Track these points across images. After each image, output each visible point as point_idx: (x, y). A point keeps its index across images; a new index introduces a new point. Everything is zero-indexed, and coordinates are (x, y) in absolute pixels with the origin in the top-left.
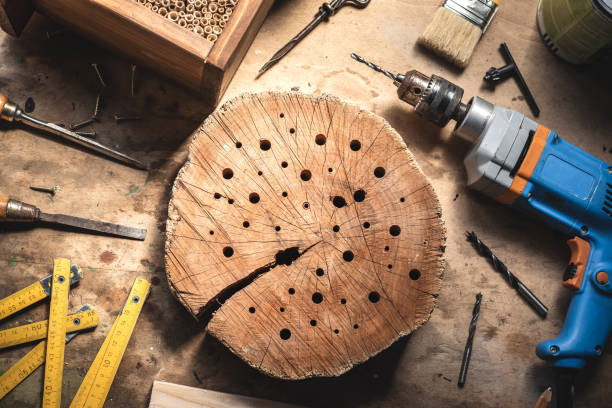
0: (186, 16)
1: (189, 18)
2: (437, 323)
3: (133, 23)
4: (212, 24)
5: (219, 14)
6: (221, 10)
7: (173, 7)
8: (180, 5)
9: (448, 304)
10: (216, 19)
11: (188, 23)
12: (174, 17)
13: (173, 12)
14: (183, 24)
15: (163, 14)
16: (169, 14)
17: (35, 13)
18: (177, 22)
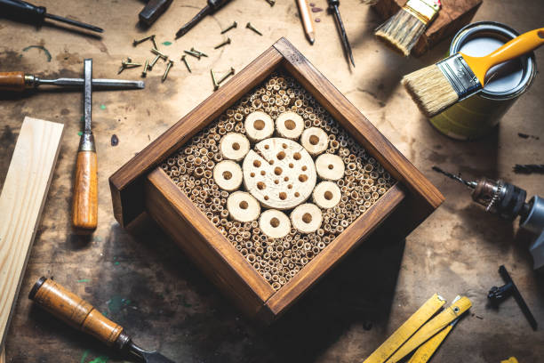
0: (261, 261)
1: (263, 264)
2: (462, 274)
3: (217, 253)
4: (280, 274)
5: (287, 268)
6: (291, 266)
7: (253, 251)
8: (260, 251)
9: (468, 258)
10: (284, 272)
11: (261, 267)
12: (251, 259)
13: (253, 255)
14: (257, 267)
15: (244, 253)
16: (248, 255)
17: (144, 213)
18: (252, 264)
